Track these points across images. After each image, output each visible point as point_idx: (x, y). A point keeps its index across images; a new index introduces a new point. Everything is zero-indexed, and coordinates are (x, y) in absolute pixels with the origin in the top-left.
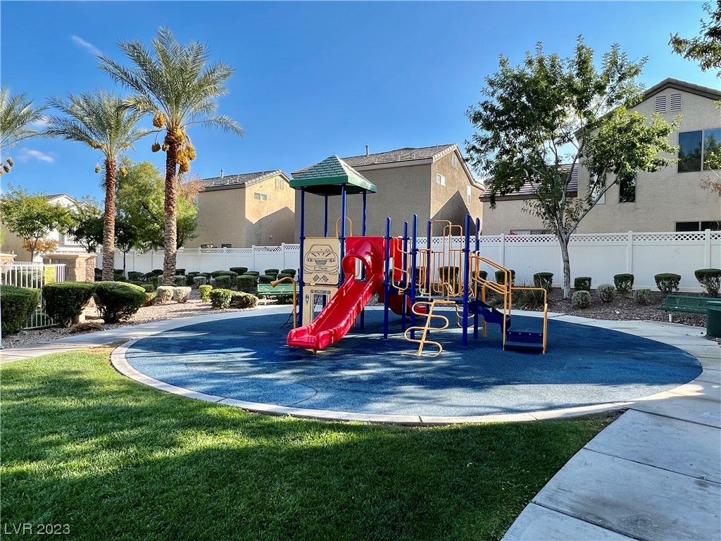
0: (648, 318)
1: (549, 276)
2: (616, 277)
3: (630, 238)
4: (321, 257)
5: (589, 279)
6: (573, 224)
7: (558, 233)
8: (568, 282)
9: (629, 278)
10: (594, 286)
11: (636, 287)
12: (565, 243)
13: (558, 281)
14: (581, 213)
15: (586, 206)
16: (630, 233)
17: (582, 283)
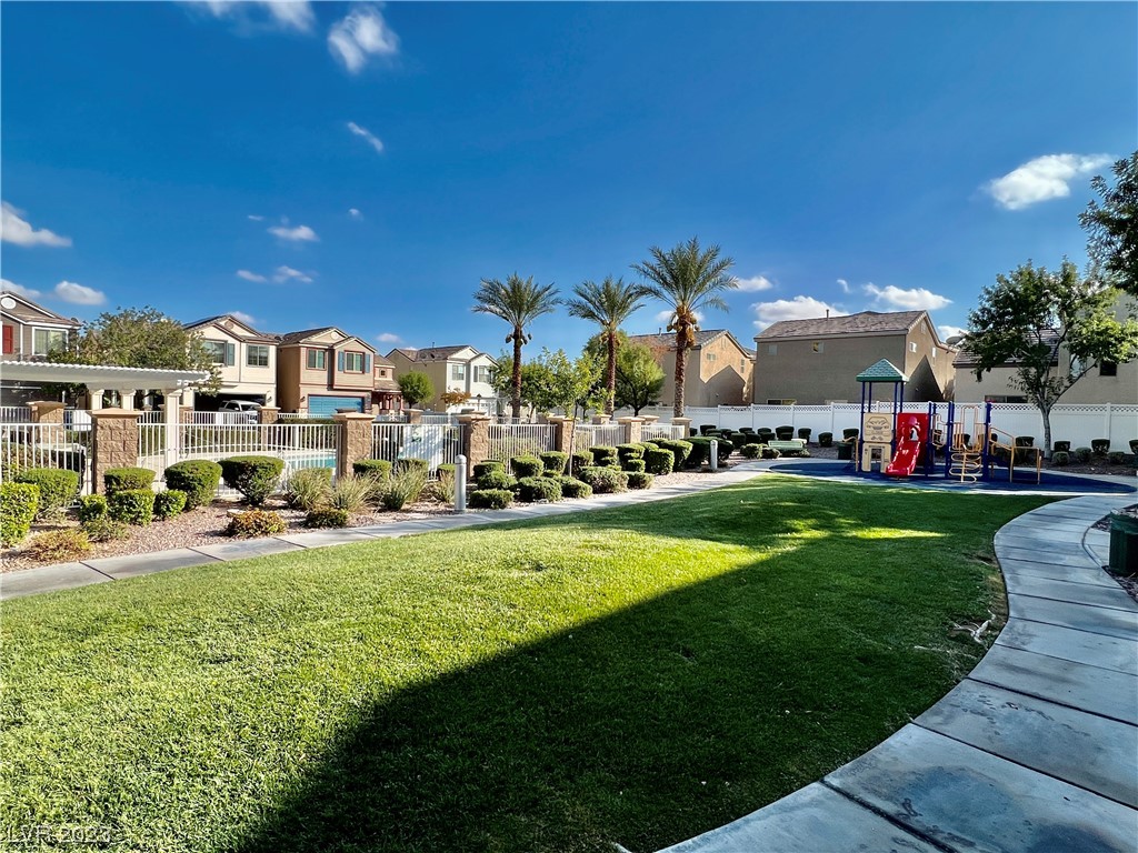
0: (1119, 474)
1: (1030, 440)
2: (1093, 442)
3: (1108, 409)
4: (877, 425)
5: (1069, 443)
6: (1054, 397)
7: (1040, 405)
8: (1048, 445)
9: (1107, 443)
10: (1072, 449)
11: (1111, 450)
12: (1046, 413)
13: (1039, 443)
14: (1062, 389)
15: (1067, 383)
16: (1108, 405)
17: (1062, 446)
